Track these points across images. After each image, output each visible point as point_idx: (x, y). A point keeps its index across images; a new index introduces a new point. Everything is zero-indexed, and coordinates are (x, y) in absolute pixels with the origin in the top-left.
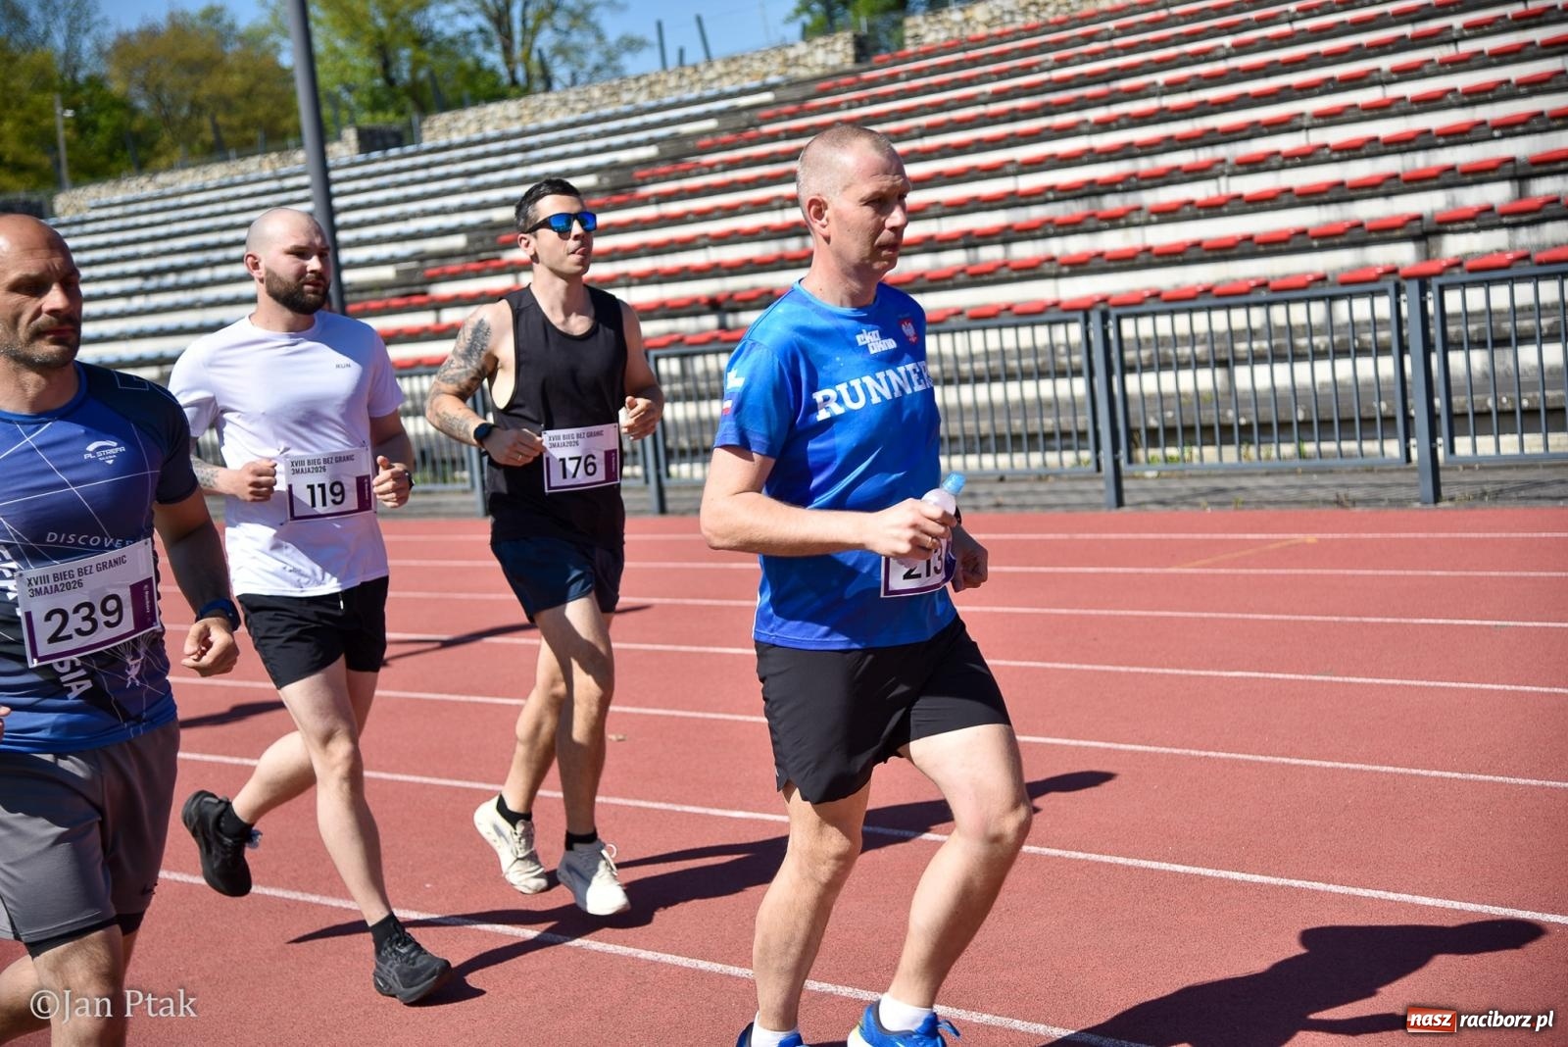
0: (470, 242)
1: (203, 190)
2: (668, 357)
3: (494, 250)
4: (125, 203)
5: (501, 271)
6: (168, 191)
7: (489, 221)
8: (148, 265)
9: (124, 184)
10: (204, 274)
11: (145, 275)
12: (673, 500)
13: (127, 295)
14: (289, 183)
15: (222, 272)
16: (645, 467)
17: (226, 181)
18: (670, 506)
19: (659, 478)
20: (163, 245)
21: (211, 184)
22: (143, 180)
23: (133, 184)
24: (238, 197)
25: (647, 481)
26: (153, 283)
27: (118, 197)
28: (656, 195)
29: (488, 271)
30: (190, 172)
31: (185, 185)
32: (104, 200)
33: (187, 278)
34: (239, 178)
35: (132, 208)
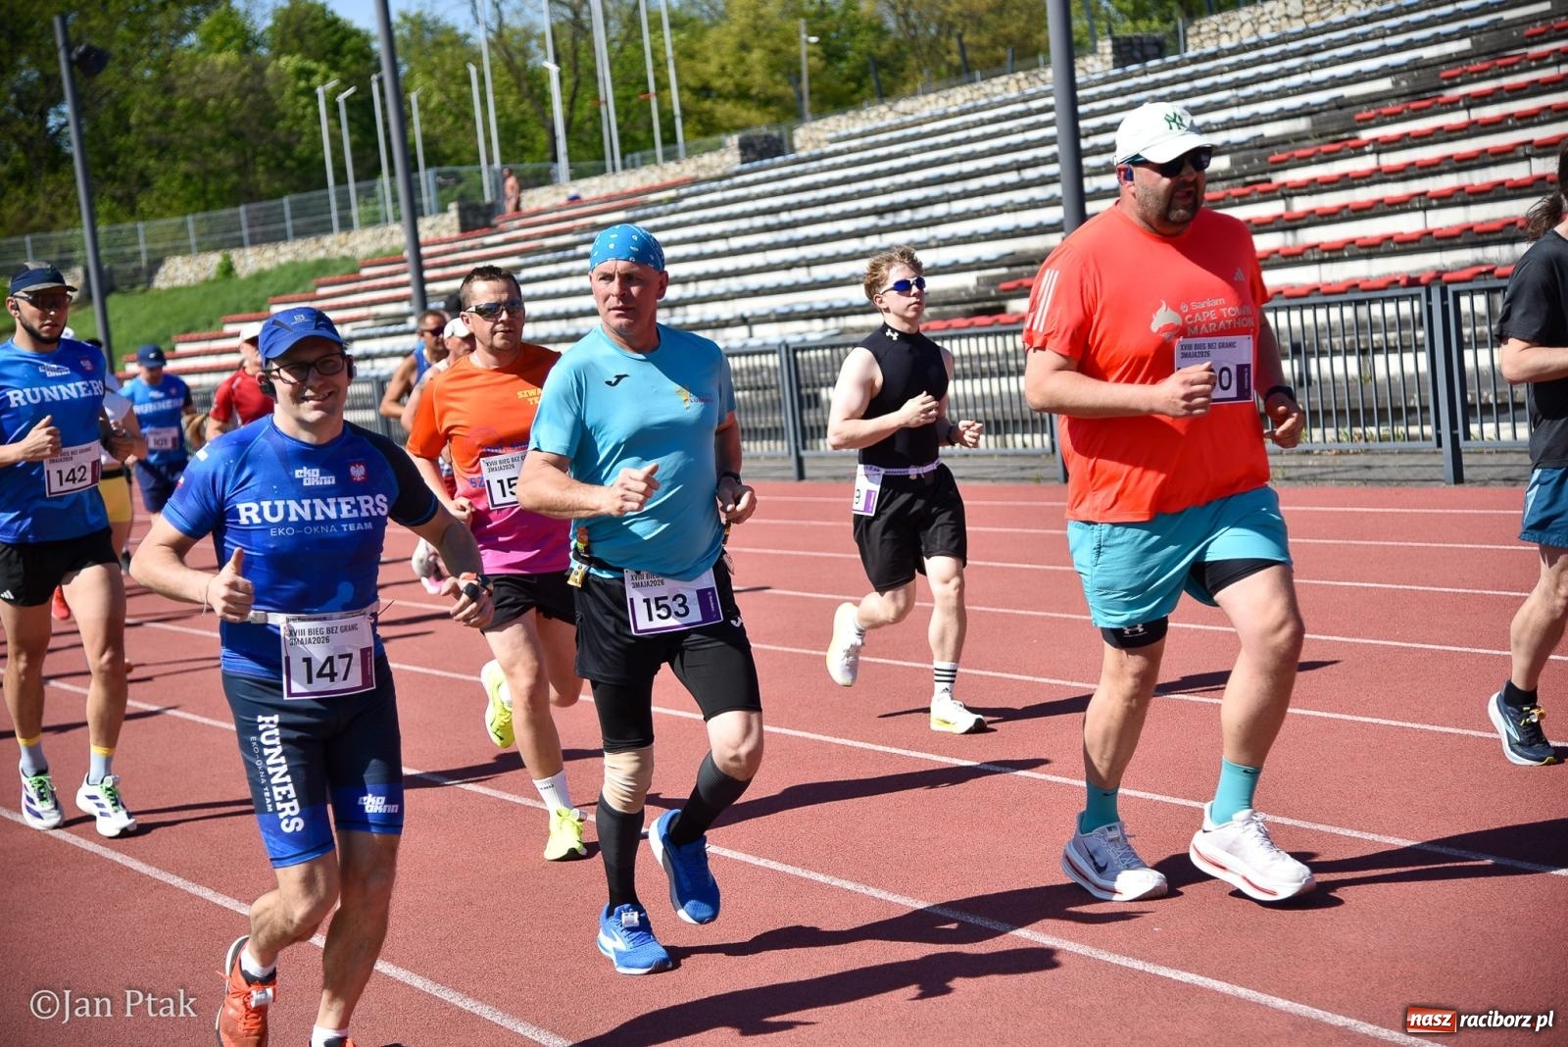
0: (1233, 162)
1: (945, 116)
2: (1472, 293)
3: (1263, 172)
4: (863, 135)
5: (1269, 196)
6: (909, 118)
7: (1262, 136)
8: (883, 201)
9: (864, 114)
10: (940, 210)
11: (879, 212)
12: (1469, 466)
13: (860, 234)
14: (1035, 104)
15: (959, 206)
16: (1438, 426)
17: (970, 104)
18: (1467, 474)
19: (1454, 439)
20: (900, 179)
21: (953, 109)
22: (883, 109)
23: (873, 114)
24: (982, 123)
25: (1439, 444)
26: (888, 220)
27: (857, 129)
28: (1467, 96)
29: (1255, 197)
30: (932, 97)
31: (926, 113)
32: (843, 132)
33: (922, 214)
34: (983, 101)
35: (871, 139)
